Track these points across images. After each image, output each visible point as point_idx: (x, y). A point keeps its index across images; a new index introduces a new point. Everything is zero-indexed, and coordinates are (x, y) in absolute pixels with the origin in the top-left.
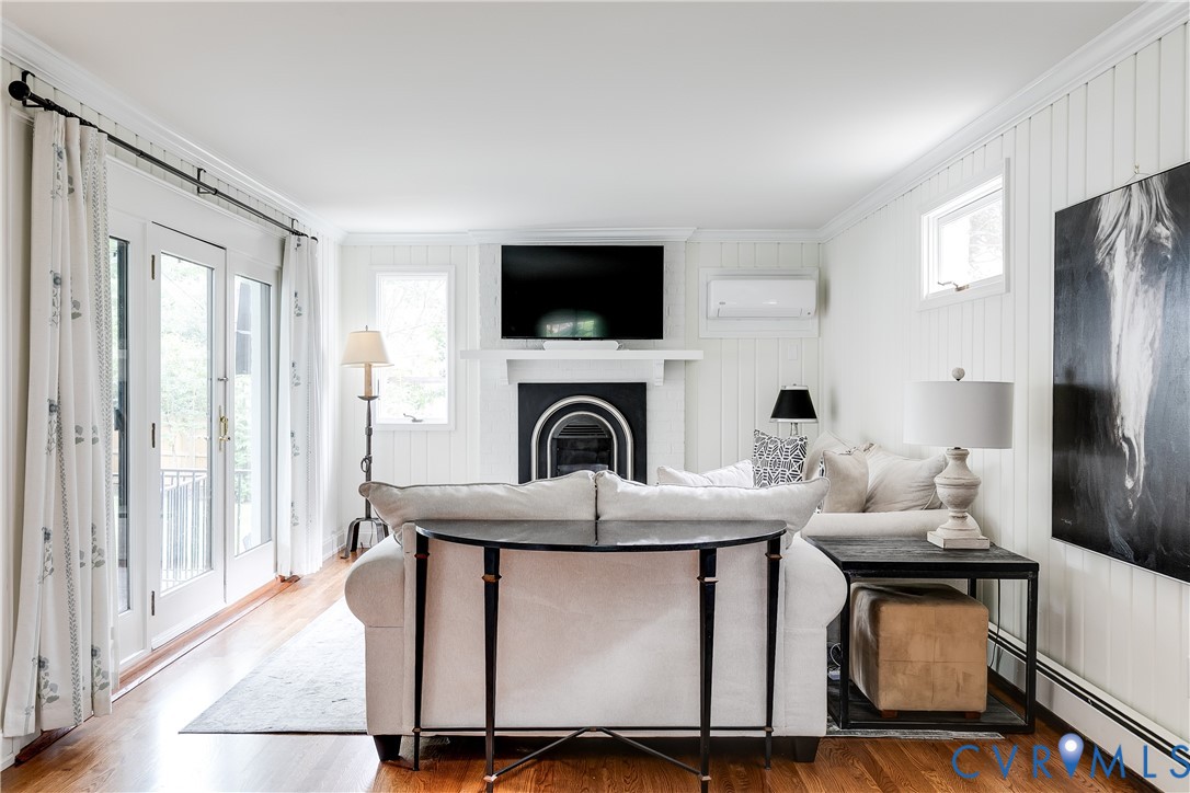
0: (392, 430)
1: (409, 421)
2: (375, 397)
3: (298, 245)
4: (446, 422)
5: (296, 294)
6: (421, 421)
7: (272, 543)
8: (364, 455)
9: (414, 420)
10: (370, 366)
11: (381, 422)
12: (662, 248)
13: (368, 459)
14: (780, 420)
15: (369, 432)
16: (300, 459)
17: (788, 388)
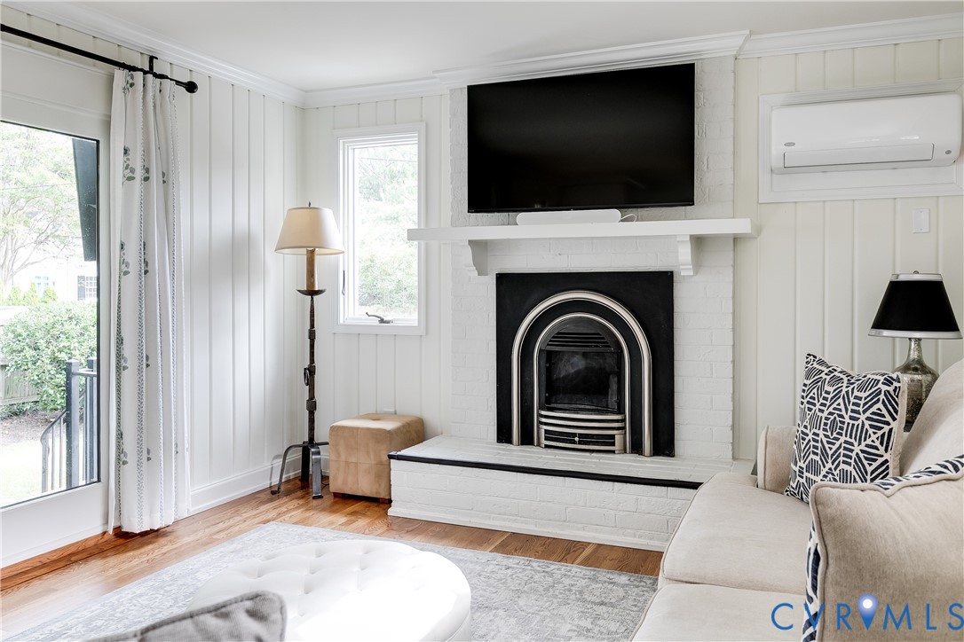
6: (388, 322)
11: (347, 322)
12: (691, 67)
14: (886, 333)
17: (902, 278)
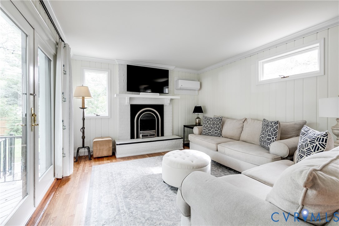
0: (90, 118)
1: (95, 116)
2: (86, 108)
3: (65, 47)
4: (108, 115)
5: (64, 66)
7: (52, 166)
8: (82, 126)
9: (97, 115)
10: (84, 98)
13: (83, 128)
15: (84, 119)
16: (67, 131)
